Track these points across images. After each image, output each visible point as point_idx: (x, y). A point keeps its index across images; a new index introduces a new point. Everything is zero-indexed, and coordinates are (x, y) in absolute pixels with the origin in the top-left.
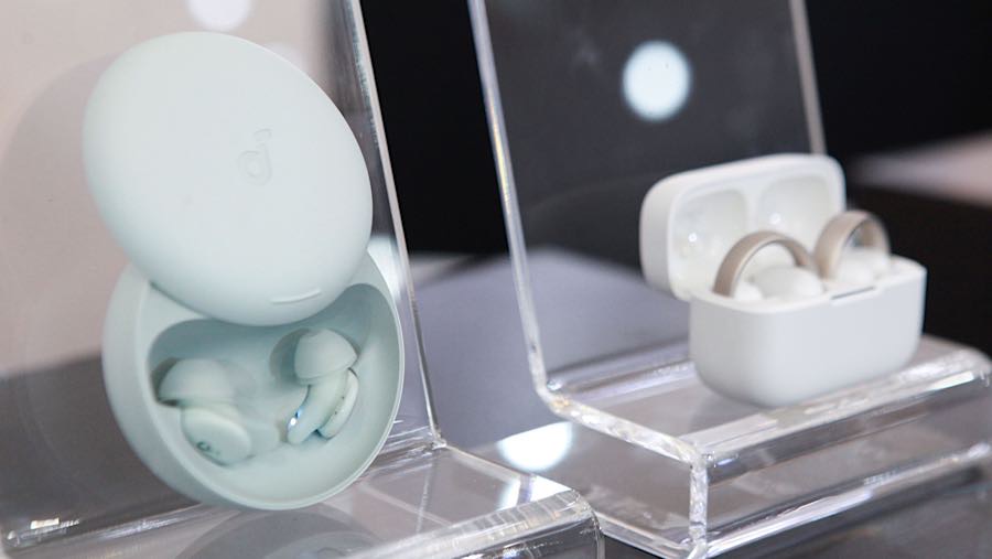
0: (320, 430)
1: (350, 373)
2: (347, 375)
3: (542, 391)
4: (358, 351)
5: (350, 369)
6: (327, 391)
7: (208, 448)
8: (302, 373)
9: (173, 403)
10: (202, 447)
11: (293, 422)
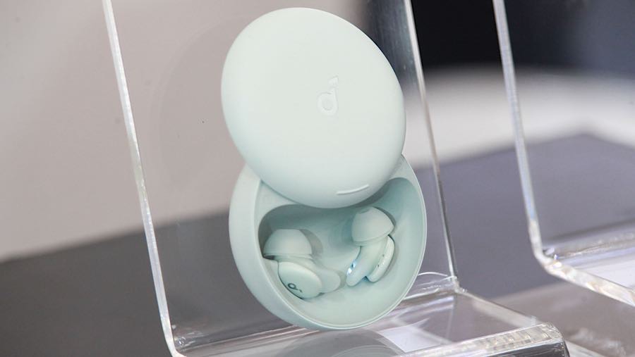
0: (369, 277)
1: (389, 238)
2: (387, 239)
3: (539, 255)
4: (394, 222)
5: (389, 235)
6: (373, 250)
7: (295, 288)
8: (357, 239)
9: (272, 258)
10: (290, 287)
11: (350, 271)
